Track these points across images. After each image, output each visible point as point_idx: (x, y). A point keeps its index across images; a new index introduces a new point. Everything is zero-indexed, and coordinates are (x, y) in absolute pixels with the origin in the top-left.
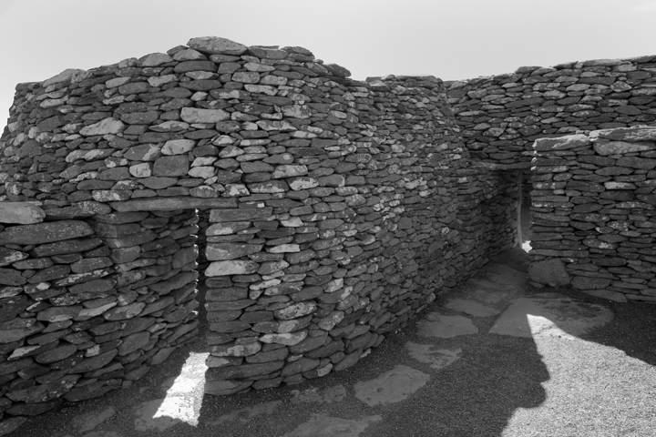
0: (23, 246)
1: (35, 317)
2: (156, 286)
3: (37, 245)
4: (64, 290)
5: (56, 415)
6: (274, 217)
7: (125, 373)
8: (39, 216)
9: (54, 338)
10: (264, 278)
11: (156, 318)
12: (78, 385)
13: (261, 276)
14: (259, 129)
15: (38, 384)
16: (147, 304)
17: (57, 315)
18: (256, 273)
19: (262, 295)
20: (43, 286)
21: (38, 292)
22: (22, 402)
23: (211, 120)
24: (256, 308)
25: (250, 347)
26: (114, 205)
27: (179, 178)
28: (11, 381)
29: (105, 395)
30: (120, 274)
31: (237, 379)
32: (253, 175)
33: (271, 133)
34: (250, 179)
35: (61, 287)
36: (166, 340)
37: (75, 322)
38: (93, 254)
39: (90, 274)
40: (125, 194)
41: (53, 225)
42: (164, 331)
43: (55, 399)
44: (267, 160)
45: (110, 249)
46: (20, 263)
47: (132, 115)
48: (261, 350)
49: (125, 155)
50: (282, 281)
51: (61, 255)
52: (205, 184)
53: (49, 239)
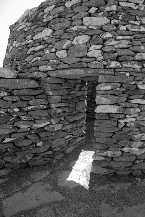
0: (8, 90)
1: (13, 124)
2: (68, 117)
3: (14, 90)
4: (26, 113)
5: (24, 170)
6: (134, 82)
7: (54, 156)
8: (14, 75)
9: (22, 135)
10: (127, 116)
11: (68, 132)
12: (33, 159)
13: (125, 115)
14: (127, 30)
15: (16, 155)
16: (64, 125)
17: (23, 124)
18: (122, 113)
19: (125, 126)
20: (16, 110)
21: (14, 112)
22: (10, 162)
23: (100, 24)
24: (121, 132)
25: (116, 153)
26: (48, 73)
27: (82, 58)
28: (5, 152)
29: (45, 165)
30: (52, 109)
31: (108, 168)
32: (124, 57)
33: (134, 33)
34: (122, 59)
35: (25, 111)
36: (72, 143)
37: (31, 129)
38: (39, 97)
39: (38, 106)
40: (54, 67)
41: (20, 80)
42: (71, 139)
43: (23, 163)
44: (131, 48)
45: (47, 96)
46: (6, 97)
47: (57, 25)
48: (122, 155)
49: (54, 47)
50: (136, 120)
51: (24, 96)
52: (96, 61)
53: (18, 87)
